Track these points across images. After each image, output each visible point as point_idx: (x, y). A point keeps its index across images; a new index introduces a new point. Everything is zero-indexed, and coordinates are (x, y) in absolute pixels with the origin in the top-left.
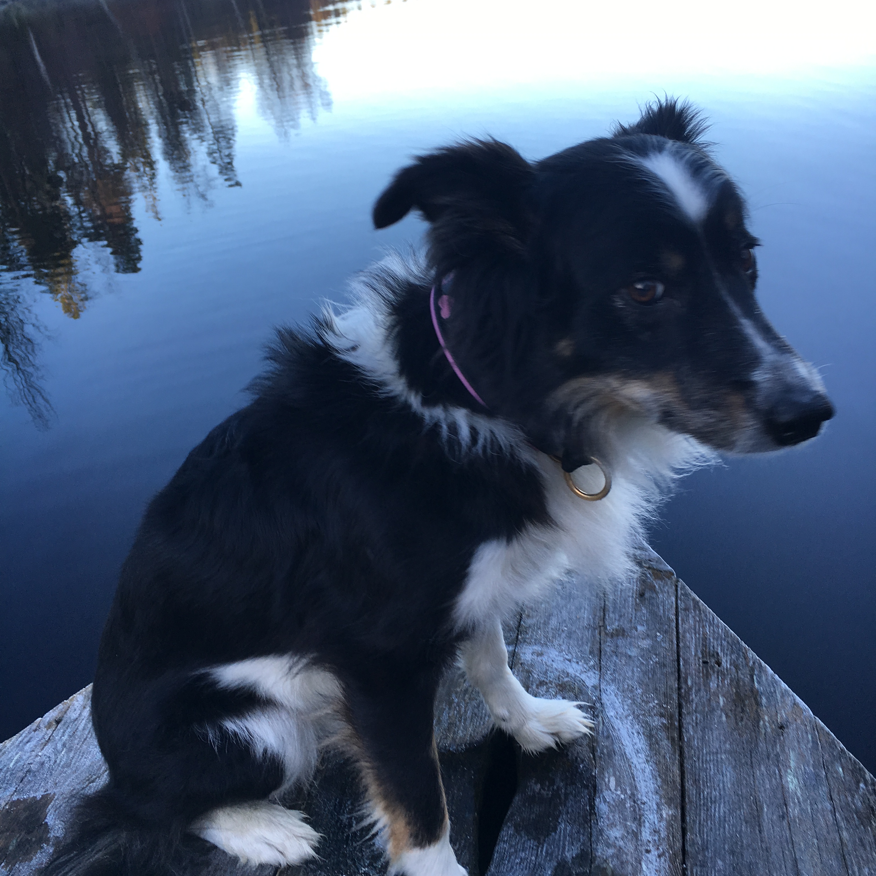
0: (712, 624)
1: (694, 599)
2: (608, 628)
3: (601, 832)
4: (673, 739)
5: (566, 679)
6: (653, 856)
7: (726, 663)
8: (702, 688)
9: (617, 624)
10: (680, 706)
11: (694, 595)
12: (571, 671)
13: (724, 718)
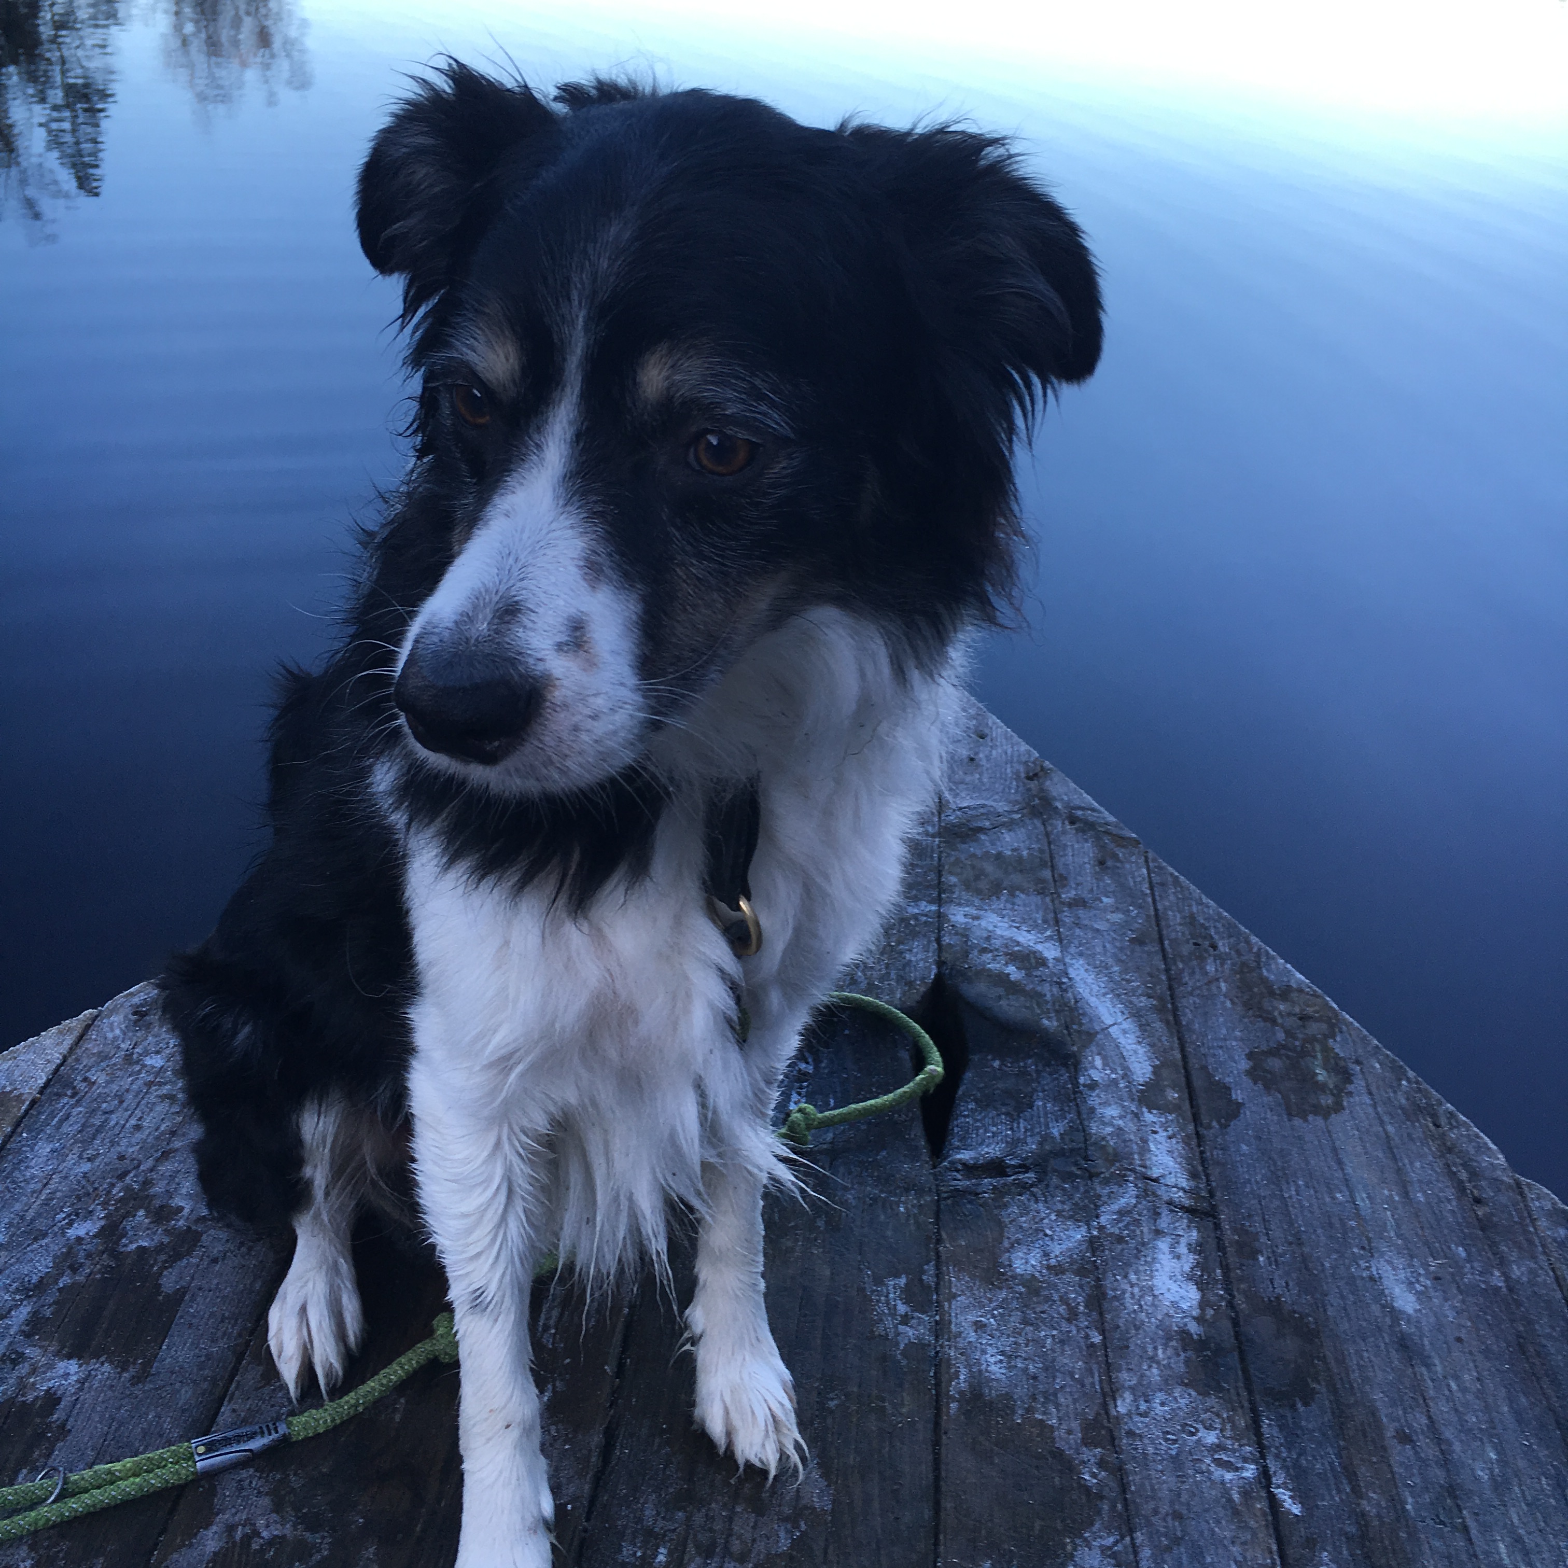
0: (1200, 903)
1: (1172, 874)
2: (1063, 896)
3: (1092, 1110)
4: (1167, 1023)
5: (1016, 949)
6: (1162, 1135)
7: (1223, 947)
8: (1197, 970)
9: (1074, 893)
10: (1170, 988)
11: (1171, 869)
12: (1020, 939)
13: (1228, 1004)
